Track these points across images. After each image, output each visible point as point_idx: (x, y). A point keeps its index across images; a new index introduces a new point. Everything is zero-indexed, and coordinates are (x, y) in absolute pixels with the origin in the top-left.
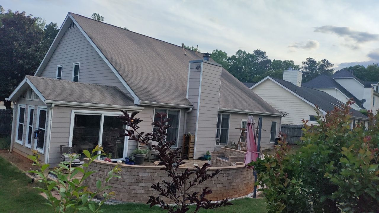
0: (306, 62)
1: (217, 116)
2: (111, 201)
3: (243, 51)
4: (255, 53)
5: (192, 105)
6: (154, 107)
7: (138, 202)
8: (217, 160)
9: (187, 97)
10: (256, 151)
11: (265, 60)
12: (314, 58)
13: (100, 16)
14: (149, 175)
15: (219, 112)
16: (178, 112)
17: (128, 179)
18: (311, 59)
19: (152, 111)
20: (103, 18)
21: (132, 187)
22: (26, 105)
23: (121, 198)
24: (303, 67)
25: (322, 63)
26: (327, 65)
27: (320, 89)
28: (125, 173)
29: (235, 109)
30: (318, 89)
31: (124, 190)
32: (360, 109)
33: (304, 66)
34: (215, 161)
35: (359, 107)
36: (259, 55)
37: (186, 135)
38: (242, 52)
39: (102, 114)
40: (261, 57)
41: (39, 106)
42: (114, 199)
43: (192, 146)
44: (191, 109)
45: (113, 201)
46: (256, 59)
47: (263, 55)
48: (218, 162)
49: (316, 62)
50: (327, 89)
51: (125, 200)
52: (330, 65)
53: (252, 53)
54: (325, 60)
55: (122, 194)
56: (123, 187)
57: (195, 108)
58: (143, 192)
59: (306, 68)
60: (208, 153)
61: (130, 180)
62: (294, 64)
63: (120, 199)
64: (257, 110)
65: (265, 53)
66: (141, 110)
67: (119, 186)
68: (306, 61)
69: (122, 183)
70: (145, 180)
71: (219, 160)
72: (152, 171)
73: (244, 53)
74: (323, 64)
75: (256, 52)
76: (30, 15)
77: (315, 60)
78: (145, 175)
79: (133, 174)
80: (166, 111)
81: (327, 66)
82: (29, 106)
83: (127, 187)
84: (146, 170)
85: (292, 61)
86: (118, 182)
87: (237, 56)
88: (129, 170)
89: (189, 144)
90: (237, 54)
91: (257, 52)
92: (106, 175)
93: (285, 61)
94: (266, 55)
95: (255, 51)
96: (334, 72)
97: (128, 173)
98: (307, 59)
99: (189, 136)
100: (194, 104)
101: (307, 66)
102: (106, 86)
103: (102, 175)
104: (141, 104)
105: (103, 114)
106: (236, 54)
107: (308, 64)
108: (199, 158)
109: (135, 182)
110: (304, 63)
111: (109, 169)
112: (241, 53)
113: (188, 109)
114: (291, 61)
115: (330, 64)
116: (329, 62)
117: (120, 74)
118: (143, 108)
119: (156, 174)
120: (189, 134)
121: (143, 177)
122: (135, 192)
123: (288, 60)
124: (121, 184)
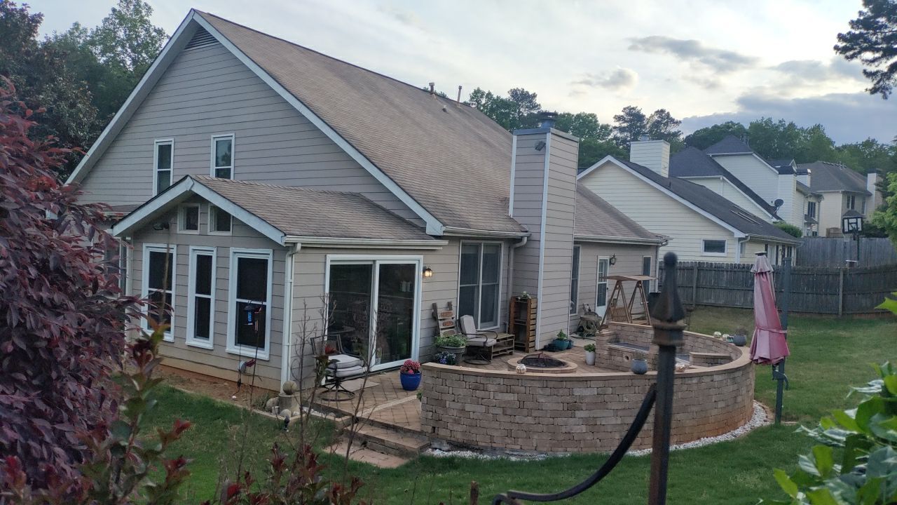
0: (622, 116)
1: (571, 253)
2: (511, 453)
3: (487, 92)
4: (513, 96)
5: (527, 232)
6: (460, 238)
7: (576, 450)
8: (610, 349)
9: (511, 213)
10: (780, 329)
11: (535, 112)
12: (639, 108)
13: (142, 4)
14: (596, 393)
15: (576, 243)
16: (499, 247)
17: (549, 405)
18: (633, 108)
19: (456, 248)
20: (150, 8)
21: (559, 421)
22: (178, 245)
23: (535, 445)
24: (615, 128)
25: (656, 118)
26: (667, 122)
27: (692, 179)
28: (541, 392)
29: (591, 236)
30: (689, 179)
31: (540, 428)
32: (774, 220)
33: (617, 124)
34: (606, 353)
35: (770, 216)
36: (522, 100)
37: (519, 298)
38: (483, 94)
39: (374, 261)
40: (527, 107)
41: (232, 250)
42: (518, 447)
43: (532, 322)
44: (525, 240)
45: (515, 453)
46: (515, 111)
47: (530, 102)
48: (613, 353)
49: (644, 116)
50: (703, 179)
51: (545, 449)
52: (674, 123)
53: (506, 96)
54: (662, 111)
55: (536, 437)
56: (537, 421)
57: (534, 237)
58: (584, 428)
59: (622, 130)
60: (561, 334)
61: (555, 407)
62: (596, 121)
63: (534, 448)
64: (624, 235)
65: (534, 96)
66: (441, 248)
67: (530, 420)
68: (622, 114)
69: (535, 413)
70: (587, 404)
71: (617, 350)
72: (601, 384)
73: (489, 95)
74: (660, 119)
75: (514, 93)
76: (24, 5)
77: (643, 112)
78: (587, 392)
79: (561, 392)
80: (477, 247)
81: (666, 124)
82: (191, 248)
83: (545, 421)
84: (588, 382)
85: (593, 114)
86: (525, 412)
87: (472, 104)
88: (551, 384)
89: (528, 318)
90: (472, 98)
91: (516, 94)
92: (492, 397)
93: (579, 116)
94: (538, 101)
95: (512, 93)
96: (682, 137)
97: (548, 391)
98: (625, 109)
99: (525, 300)
100: (532, 229)
101: (625, 125)
102: (342, 194)
103: (482, 399)
104: (445, 234)
105: (377, 262)
106: (471, 100)
107: (625, 122)
108: (545, 346)
109: (566, 409)
110: (618, 118)
111: (499, 384)
112: (482, 97)
113: (520, 239)
114: (591, 115)
115: (672, 120)
116: (672, 115)
117: (376, 166)
118: (445, 242)
119: (610, 391)
120: (526, 296)
121: (581, 397)
122: (568, 430)
123: (584, 113)
124: (534, 415)
